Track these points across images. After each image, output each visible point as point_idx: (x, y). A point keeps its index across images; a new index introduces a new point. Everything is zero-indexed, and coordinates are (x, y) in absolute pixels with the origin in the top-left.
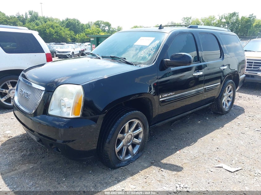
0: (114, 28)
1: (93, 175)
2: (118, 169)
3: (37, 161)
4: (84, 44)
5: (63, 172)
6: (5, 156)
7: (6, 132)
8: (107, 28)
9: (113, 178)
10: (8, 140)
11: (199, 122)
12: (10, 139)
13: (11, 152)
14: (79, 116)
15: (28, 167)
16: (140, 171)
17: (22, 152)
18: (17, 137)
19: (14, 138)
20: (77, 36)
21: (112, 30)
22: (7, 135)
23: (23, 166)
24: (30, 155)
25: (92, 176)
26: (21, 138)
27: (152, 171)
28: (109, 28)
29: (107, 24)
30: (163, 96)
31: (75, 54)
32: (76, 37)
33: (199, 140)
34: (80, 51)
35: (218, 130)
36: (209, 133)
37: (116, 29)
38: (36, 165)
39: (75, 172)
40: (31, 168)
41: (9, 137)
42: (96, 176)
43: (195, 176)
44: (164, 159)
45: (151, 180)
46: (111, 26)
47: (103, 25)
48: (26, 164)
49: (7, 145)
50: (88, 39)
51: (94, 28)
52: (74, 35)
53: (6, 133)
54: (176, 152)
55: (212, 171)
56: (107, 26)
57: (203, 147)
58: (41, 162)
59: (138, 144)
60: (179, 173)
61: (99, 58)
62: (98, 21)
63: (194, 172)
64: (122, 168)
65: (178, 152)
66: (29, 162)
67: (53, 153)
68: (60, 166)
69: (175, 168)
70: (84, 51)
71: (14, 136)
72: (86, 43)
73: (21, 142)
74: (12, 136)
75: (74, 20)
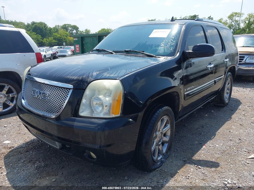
0: (82, 31)
1: (132, 182)
2: (154, 172)
3: (58, 172)
4: (52, 47)
5: (95, 183)
6: (16, 171)
7: (4, 142)
8: (75, 31)
9: (153, 182)
10: (10, 152)
11: (207, 115)
12: (12, 150)
13: (20, 164)
14: (119, 115)
15: (49, 181)
16: (178, 171)
17: (34, 163)
18: (20, 147)
19: (17, 148)
20: (45, 40)
21: (80, 33)
22: (7, 146)
23: (43, 180)
24: (46, 166)
25: (130, 182)
26: (26, 148)
27: (190, 170)
28: (77, 32)
29: (75, 27)
30: (187, 90)
31: (47, 57)
32: (43, 41)
33: (217, 133)
34: (52, 54)
35: (229, 122)
36: (222, 125)
37: (84, 32)
38: (57, 177)
39: (109, 181)
40: (54, 181)
41: (10, 148)
42: (134, 182)
43: (236, 170)
44: (194, 156)
45: (195, 179)
46: (79, 29)
47: (70, 29)
48: (45, 177)
49: (12, 158)
50: (56, 43)
51: (61, 31)
52: (41, 38)
53: (5, 144)
54: (202, 147)
55: (248, 163)
56: (74, 29)
57: (226, 140)
58: (63, 174)
59: (166, 142)
60: (218, 169)
61: (112, 53)
62: (65, 25)
63: (232, 166)
64: (158, 169)
65: (204, 147)
66: (48, 174)
67: (72, 161)
68: (88, 176)
69: (211, 164)
70: (55, 54)
71: (16, 146)
72: (54, 47)
73: (28, 152)
74: (13, 146)
75: (41, 23)
